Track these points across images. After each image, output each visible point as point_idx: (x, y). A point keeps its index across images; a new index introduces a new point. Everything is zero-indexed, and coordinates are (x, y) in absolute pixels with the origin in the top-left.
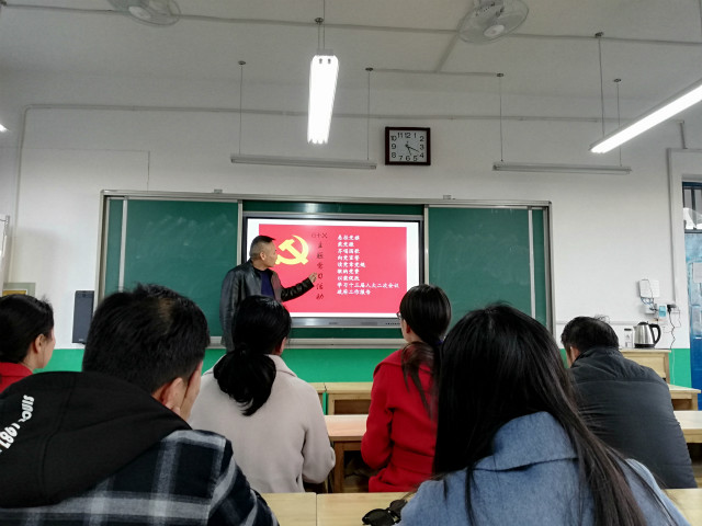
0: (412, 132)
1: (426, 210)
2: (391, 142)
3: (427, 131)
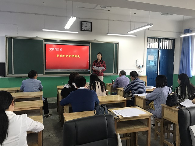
0: (87, 23)
2: (82, 25)
3: (91, 22)
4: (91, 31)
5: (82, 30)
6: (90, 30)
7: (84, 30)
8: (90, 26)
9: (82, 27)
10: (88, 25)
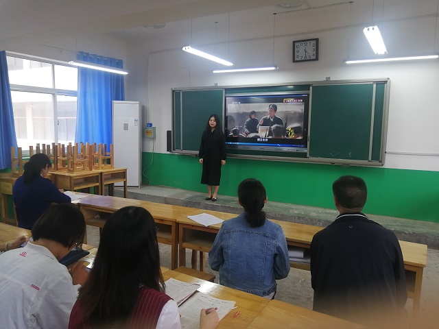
0: (308, 42)
1: (311, 88)
2: (296, 49)
3: (317, 40)
4: (317, 59)
5: (296, 59)
6: (314, 57)
7: (300, 59)
8: (315, 47)
9: (296, 54)
10: (310, 47)
